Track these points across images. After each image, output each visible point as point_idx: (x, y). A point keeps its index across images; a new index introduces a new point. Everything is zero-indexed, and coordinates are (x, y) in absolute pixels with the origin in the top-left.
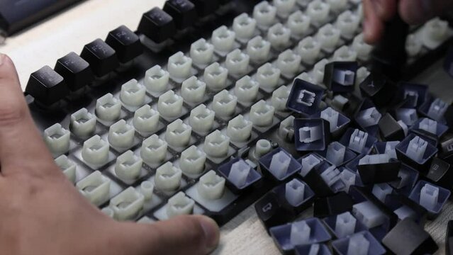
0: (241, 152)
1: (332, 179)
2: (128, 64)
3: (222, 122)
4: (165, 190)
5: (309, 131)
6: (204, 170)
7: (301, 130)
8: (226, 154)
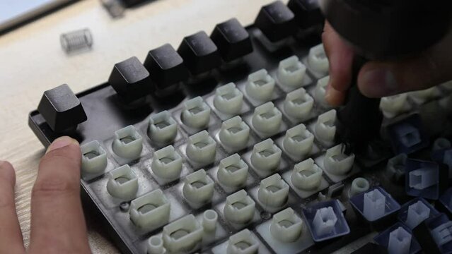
0: (332, 189)
1: (444, 238)
2: (235, 62)
3: (323, 147)
4: (234, 221)
5: (421, 176)
6: (284, 204)
7: (411, 173)
8: (315, 188)
